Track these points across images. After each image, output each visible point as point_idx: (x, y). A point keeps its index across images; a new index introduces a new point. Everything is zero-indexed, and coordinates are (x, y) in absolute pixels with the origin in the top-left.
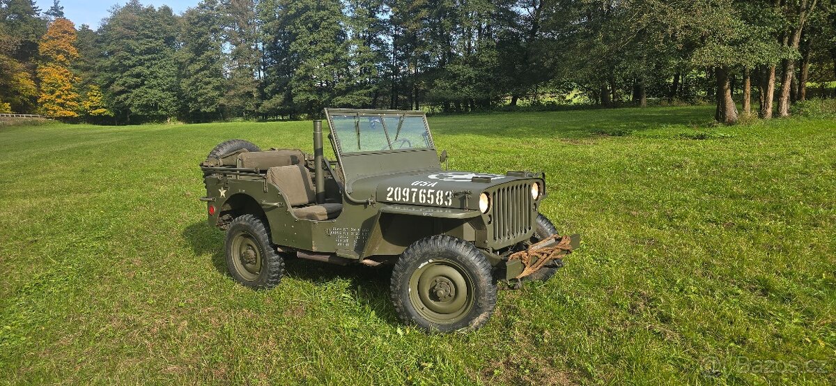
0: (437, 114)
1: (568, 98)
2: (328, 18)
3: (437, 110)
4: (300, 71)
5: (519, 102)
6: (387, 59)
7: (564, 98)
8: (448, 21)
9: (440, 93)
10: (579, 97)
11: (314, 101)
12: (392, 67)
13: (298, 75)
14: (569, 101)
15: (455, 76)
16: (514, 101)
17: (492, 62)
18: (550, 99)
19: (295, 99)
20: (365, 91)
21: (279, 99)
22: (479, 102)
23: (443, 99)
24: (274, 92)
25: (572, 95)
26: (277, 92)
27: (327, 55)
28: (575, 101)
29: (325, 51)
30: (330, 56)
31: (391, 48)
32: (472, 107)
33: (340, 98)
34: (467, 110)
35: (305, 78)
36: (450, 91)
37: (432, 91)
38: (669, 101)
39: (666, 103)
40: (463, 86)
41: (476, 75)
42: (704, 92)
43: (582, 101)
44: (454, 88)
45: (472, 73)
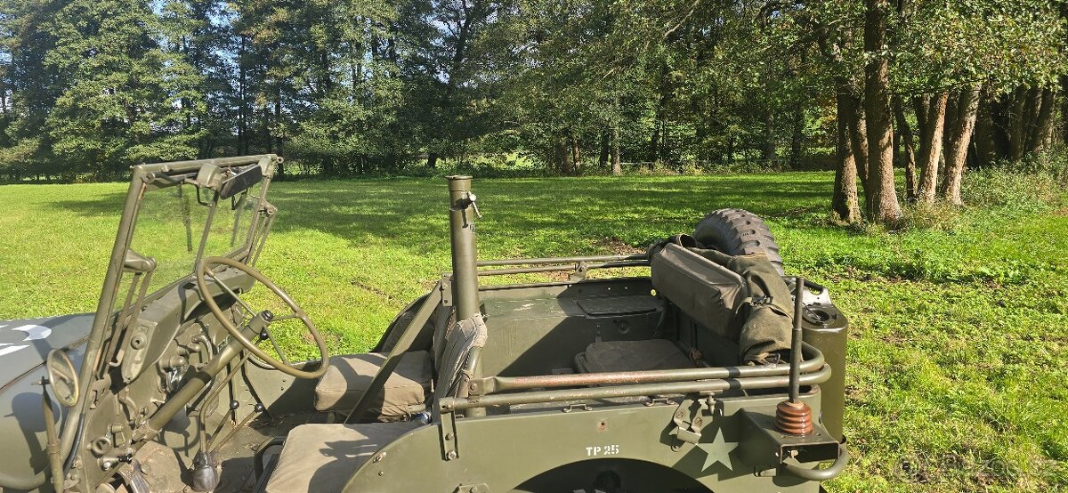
0: (315, 176)
1: (510, 159)
2: (116, 14)
3: (313, 171)
4: (65, 100)
5: (438, 162)
6: (230, 89)
7: (505, 158)
8: (320, 28)
10: (525, 158)
11: (94, 151)
12: (237, 101)
13: (61, 107)
14: (511, 163)
15: (334, 118)
16: (432, 161)
17: (394, 97)
18: (483, 161)
19: (57, 148)
21: (29, 145)
22: (376, 160)
23: (318, 154)
24: (22, 134)
25: (515, 155)
26: (29, 136)
27: (115, 76)
29: (111, 67)
30: (122, 77)
31: (237, 72)
32: (367, 168)
33: (140, 146)
34: (359, 173)
35: (73, 112)
36: (327, 142)
37: (295, 140)
38: (651, 167)
39: (646, 170)
40: (348, 134)
41: (369, 117)
42: (692, 156)
43: (529, 164)
44: (334, 137)
45: (362, 114)
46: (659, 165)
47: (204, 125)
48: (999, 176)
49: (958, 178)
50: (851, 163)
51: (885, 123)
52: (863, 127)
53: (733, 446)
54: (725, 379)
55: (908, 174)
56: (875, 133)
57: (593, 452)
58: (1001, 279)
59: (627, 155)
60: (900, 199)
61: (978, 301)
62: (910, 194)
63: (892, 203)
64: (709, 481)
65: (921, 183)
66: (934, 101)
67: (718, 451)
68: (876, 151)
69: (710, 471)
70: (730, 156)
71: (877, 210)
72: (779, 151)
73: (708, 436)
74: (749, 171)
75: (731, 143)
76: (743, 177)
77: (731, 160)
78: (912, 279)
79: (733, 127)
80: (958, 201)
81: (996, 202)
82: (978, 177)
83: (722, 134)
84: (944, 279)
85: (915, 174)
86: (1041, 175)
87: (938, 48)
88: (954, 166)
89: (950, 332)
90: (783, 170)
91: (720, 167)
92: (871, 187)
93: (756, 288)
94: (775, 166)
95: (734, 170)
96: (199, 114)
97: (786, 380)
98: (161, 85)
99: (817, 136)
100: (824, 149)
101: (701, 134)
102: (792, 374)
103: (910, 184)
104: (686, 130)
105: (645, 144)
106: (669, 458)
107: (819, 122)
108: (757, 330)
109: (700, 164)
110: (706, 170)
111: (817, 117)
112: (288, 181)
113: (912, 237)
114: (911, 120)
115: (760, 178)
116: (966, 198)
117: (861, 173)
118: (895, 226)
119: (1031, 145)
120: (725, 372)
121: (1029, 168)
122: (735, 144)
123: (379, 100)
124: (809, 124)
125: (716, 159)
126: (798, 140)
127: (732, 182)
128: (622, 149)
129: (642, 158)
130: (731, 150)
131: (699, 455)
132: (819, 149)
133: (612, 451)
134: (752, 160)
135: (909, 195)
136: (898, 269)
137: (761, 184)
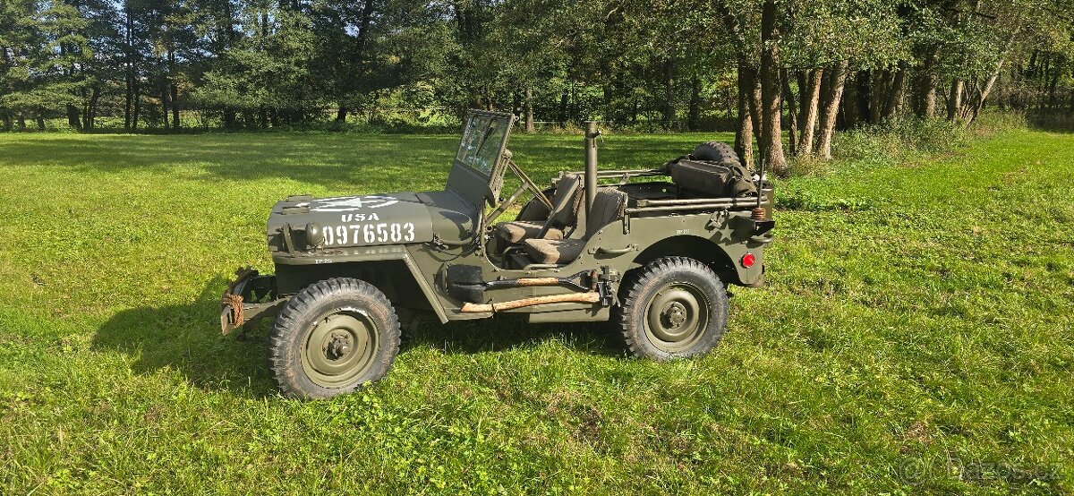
0: (214, 130)
1: (423, 115)
3: (212, 123)
5: (349, 118)
6: (115, 35)
7: (418, 114)
9: (215, 96)
10: (437, 114)
12: (124, 48)
14: (423, 120)
15: (241, 69)
16: (342, 115)
17: (306, 50)
18: (396, 116)
20: (72, 85)
22: (284, 113)
23: (221, 106)
25: (428, 112)
28: (434, 120)
31: (122, 16)
32: (274, 122)
33: (18, 94)
34: (265, 126)
36: (235, 93)
37: (200, 91)
38: (563, 127)
39: (558, 130)
40: (259, 85)
41: (280, 69)
42: (599, 117)
43: (443, 121)
44: (242, 89)
45: (271, 65)
46: (570, 125)
47: (89, 72)
48: (859, 136)
49: (829, 136)
50: (749, 124)
51: (774, 91)
52: (758, 95)
53: (732, 231)
54: (732, 202)
55: (791, 134)
56: (767, 101)
57: (679, 233)
58: (854, 207)
59: (539, 114)
60: (785, 154)
61: (837, 219)
62: (792, 149)
63: (779, 156)
64: (722, 246)
65: (801, 141)
66: (812, 74)
67: (727, 233)
68: (768, 113)
69: (723, 242)
70: (634, 118)
71: (768, 161)
72: (679, 114)
73: (723, 227)
74: (652, 132)
75: (636, 104)
76: (648, 137)
77: (635, 122)
78: (793, 209)
79: (639, 90)
80: (829, 156)
81: (856, 157)
82: (843, 136)
83: (628, 96)
84: (816, 208)
85: (797, 133)
86: (890, 135)
87: (816, 40)
88: (826, 127)
89: (818, 236)
90: (682, 132)
91: (627, 128)
92: (764, 142)
93: (736, 172)
94: (675, 128)
95: (638, 130)
96: (84, 61)
97: (756, 203)
98: (41, 28)
99: (712, 100)
100: (718, 112)
101: (608, 94)
102: (758, 201)
103: (792, 141)
104: (596, 91)
105: (555, 105)
106: (708, 235)
107: (714, 86)
108: (741, 187)
109: (608, 124)
110: (615, 129)
111: (712, 81)
112: (185, 134)
113: (794, 181)
114: (794, 87)
115: (665, 138)
116: (834, 152)
117: (756, 131)
118: (782, 174)
119: (886, 112)
120: (730, 199)
121: (885, 129)
122: (639, 106)
123: (290, 52)
124: (705, 88)
125: (621, 120)
126: (696, 103)
127: (640, 141)
128: (535, 107)
129: (553, 117)
130: (635, 112)
131: (719, 234)
132: (714, 112)
133: (686, 232)
134: (655, 121)
135: (791, 151)
136: (785, 202)
137: (665, 143)
